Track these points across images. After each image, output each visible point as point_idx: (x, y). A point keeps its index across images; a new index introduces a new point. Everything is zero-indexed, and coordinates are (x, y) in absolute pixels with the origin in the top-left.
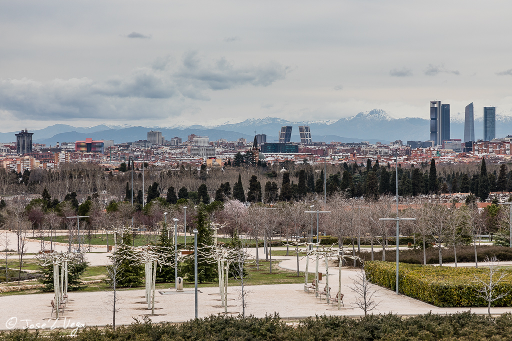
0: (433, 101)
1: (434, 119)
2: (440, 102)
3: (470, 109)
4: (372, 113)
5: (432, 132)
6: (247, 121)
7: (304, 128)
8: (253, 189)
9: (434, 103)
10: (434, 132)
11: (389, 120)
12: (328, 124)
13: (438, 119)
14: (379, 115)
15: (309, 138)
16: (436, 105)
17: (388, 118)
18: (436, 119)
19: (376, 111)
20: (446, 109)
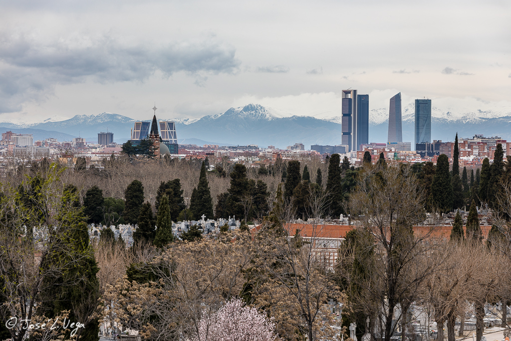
0: (346, 89)
1: (346, 115)
2: (355, 91)
3: (396, 101)
4: (246, 109)
5: (344, 134)
6: (76, 118)
7: (166, 125)
8: (239, 193)
9: (346, 92)
10: (346, 134)
11: (270, 119)
12: (186, 123)
13: (352, 115)
14: (256, 112)
15: (173, 139)
16: (350, 96)
17: (268, 116)
18: (349, 115)
19: (252, 107)
20: (363, 101)
